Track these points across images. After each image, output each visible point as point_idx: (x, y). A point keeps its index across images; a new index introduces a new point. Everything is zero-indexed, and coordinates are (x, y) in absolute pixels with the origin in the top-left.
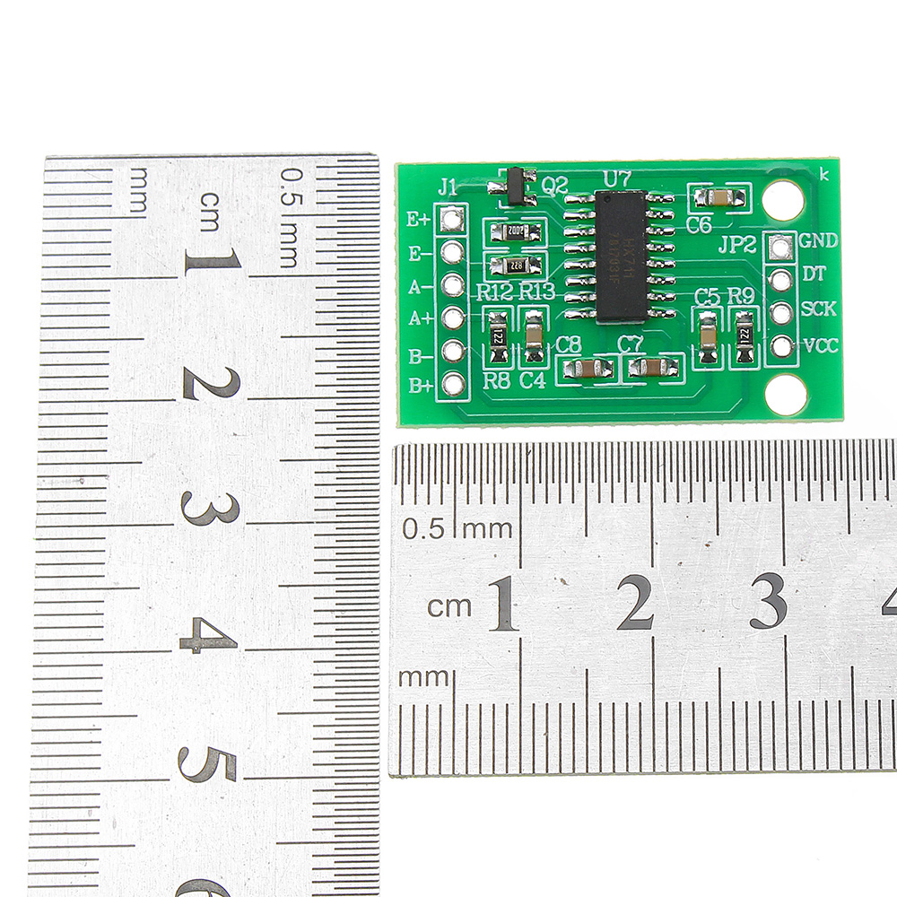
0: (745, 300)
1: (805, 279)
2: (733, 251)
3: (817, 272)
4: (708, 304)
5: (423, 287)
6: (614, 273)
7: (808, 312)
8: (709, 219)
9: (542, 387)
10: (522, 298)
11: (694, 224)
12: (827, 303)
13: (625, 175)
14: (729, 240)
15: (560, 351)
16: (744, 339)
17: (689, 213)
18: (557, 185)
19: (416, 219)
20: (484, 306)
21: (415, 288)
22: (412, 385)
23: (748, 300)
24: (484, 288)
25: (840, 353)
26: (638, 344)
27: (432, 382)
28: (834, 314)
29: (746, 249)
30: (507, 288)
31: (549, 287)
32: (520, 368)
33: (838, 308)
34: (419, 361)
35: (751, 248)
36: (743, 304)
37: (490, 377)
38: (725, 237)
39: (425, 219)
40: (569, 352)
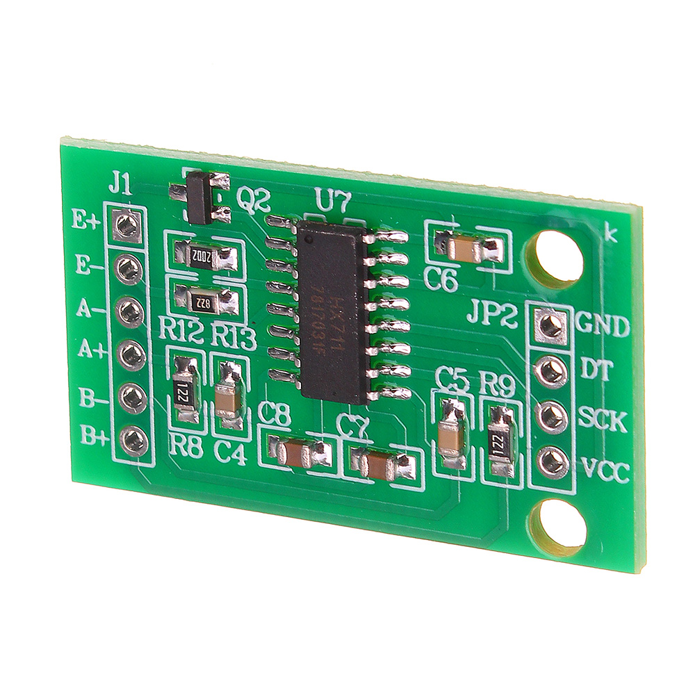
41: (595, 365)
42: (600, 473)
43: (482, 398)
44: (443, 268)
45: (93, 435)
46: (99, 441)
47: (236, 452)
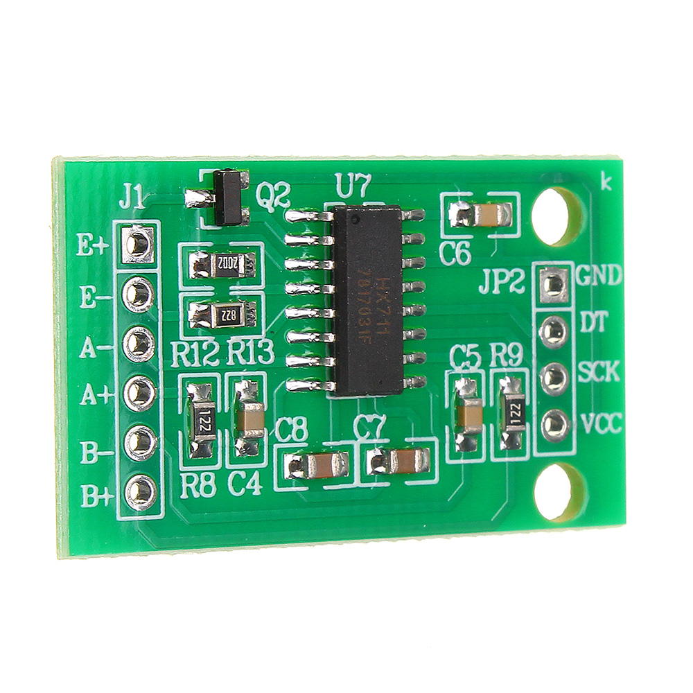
0: (511, 361)
2: (496, 291)
3: (598, 319)
4: (466, 368)
5: (99, 348)
6: (364, 328)
7: (585, 376)
8: (467, 244)
9: (257, 493)
10: (231, 362)
11: (449, 253)
12: (608, 363)
13: (363, 180)
14: (492, 275)
15: (280, 439)
16: (515, 417)
17: (443, 236)
18: (277, 194)
19: (90, 244)
20: (180, 376)
21: (88, 349)
22: (85, 496)
23: (514, 362)
24: (181, 348)
25: (623, 433)
26: (380, 426)
27: (112, 492)
28: (617, 379)
29: (512, 288)
30: (211, 347)
31: (266, 345)
32: (228, 466)
33: (620, 370)
34: (95, 460)
35: (518, 286)
36: (509, 366)
37: (190, 480)
38: (487, 271)
39: (101, 245)
40: (291, 441)
41: (593, 316)
42: (597, 427)
43: (492, 372)
44: (457, 241)
45: (94, 495)
46: (101, 501)
47: (251, 481)
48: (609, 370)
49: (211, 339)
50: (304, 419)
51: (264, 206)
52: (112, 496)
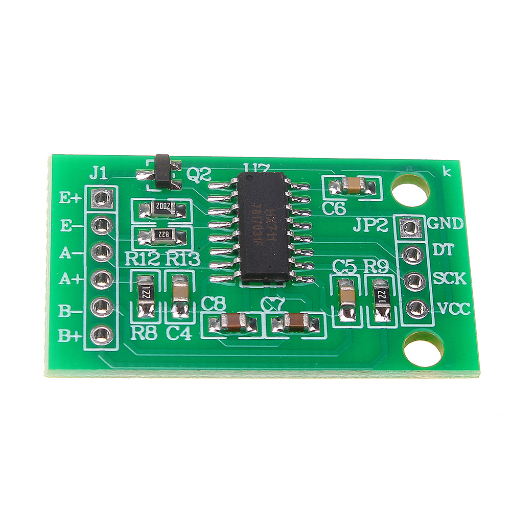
0: (380, 271)
1: (436, 254)
2: (366, 230)
3: (446, 248)
4: (345, 273)
5: (73, 253)
6: (257, 237)
7: (439, 280)
8: (343, 204)
9: (188, 339)
10: (168, 264)
11: (329, 208)
12: (457, 274)
14: (362, 221)
15: (205, 309)
16: (381, 298)
17: (324, 199)
18: (201, 174)
19: (68, 197)
20: (132, 270)
21: (66, 253)
22: (61, 335)
23: (383, 270)
24: (132, 255)
25: (473, 314)
26: (281, 304)
27: (81, 333)
28: (464, 283)
29: (378, 229)
30: (154, 255)
31: (194, 255)
32: (166, 323)
33: (468, 278)
34: (69, 315)
35: (383, 228)
36: (378, 273)
37: (138, 329)
38: (358, 219)
39: (76, 198)
40: (214, 310)
41: (443, 247)
42: (450, 310)
43: (365, 276)
44: (335, 202)
45: (68, 336)
46: (73, 339)
47: (184, 332)
48: (458, 278)
49: (154, 251)
50: (223, 298)
51: (193, 180)
52: (81, 336)
